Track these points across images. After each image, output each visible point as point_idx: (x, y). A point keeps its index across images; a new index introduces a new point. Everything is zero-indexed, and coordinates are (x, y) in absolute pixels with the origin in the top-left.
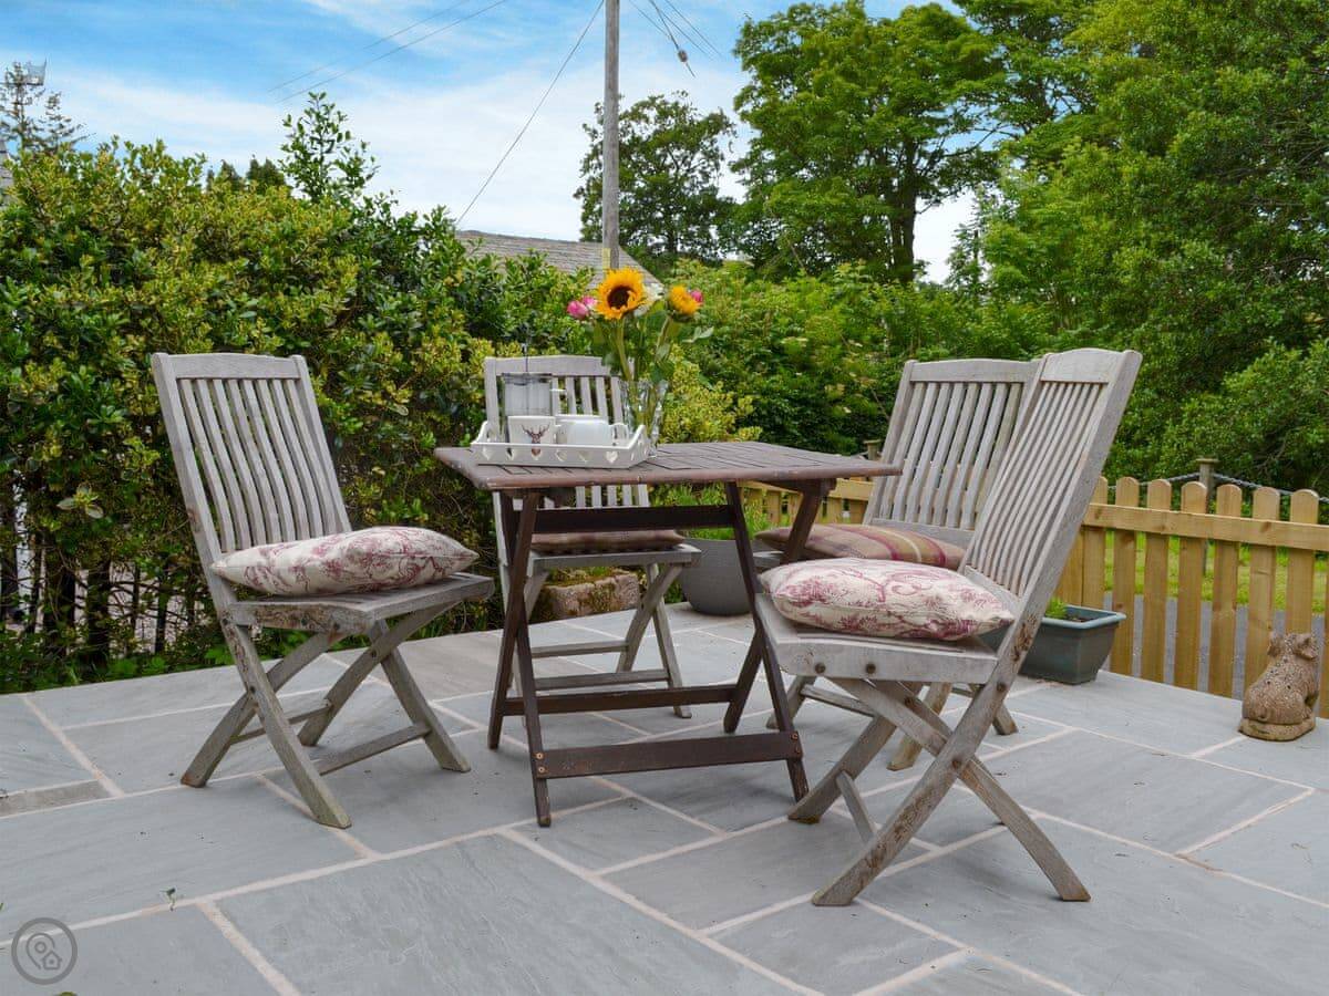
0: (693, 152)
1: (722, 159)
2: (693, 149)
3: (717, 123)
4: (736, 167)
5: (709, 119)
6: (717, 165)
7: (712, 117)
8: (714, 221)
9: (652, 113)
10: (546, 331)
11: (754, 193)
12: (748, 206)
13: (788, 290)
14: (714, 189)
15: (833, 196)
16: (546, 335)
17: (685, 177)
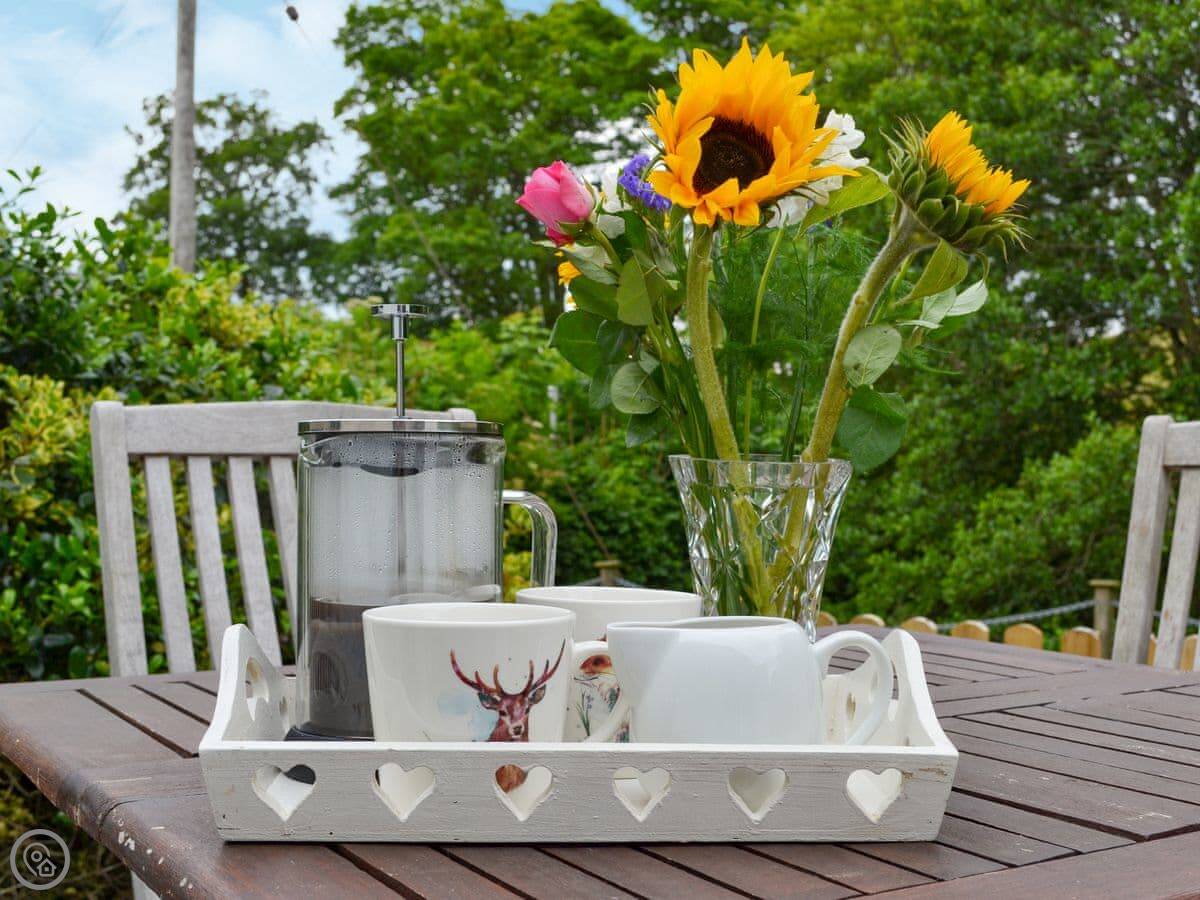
0: (277, 170)
1: (316, 180)
2: (277, 164)
3: (308, 135)
4: (336, 193)
5: (298, 128)
6: (309, 191)
7: (304, 126)
8: (303, 263)
9: (221, 116)
10: (164, 372)
11: (361, 227)
12: (354, 244)
13: (438, 349)
14: (305, 221)
15: (470, 233)
16: (163, 378)
17: (265, 203)
